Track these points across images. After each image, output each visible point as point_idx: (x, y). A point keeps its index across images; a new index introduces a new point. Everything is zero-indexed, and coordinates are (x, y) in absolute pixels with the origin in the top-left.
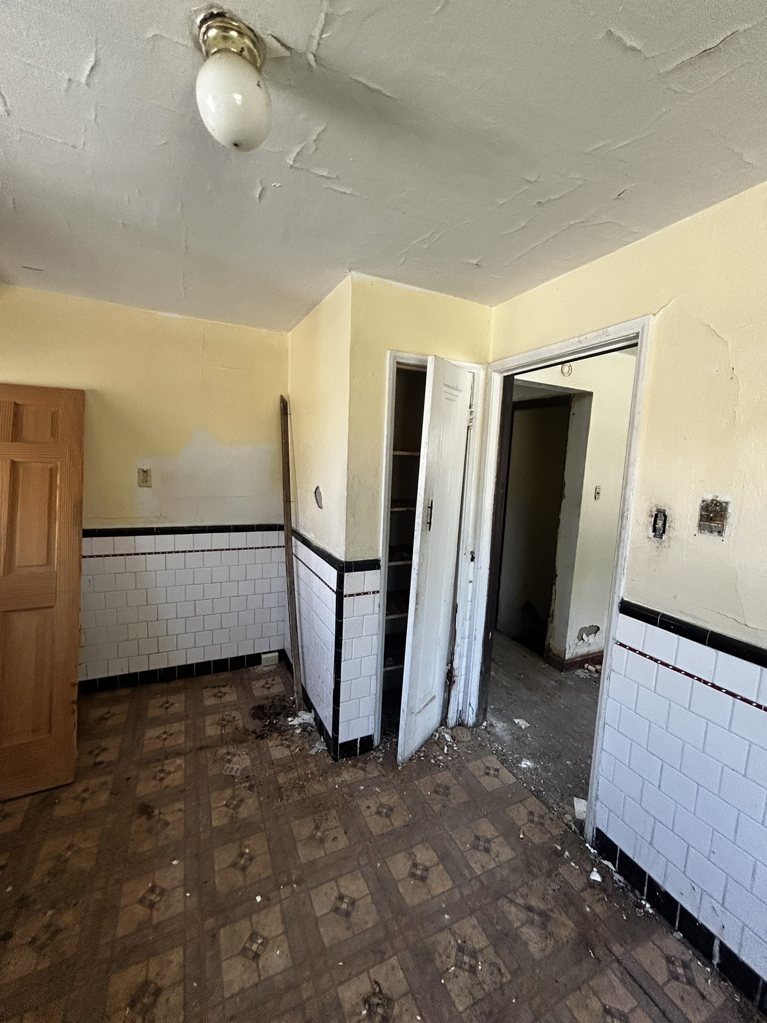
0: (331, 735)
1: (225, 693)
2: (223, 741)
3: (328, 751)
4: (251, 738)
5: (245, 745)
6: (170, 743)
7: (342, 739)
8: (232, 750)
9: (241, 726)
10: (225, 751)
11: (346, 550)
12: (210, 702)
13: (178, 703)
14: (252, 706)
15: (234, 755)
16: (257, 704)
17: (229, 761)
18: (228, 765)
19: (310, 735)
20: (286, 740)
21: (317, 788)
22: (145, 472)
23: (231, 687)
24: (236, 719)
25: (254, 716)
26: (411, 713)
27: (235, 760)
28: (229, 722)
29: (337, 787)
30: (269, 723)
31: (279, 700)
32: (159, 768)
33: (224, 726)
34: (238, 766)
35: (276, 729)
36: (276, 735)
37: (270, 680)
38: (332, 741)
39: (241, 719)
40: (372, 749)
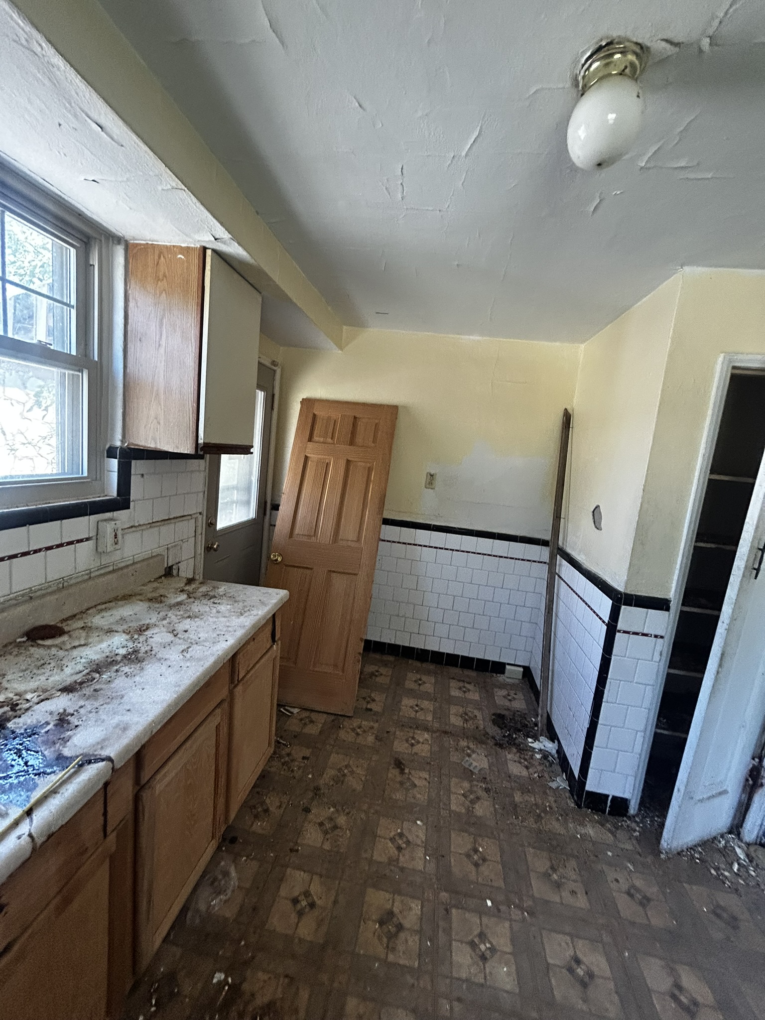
0: (577, 776)
1: (469, 690)
2: (465, 734)
3: (571, 792)
4: (491, 742)
5: (484, 746)
6: (421, 716)
7: (589, 787)
8: (472, 746)
9: (482, 727)
10: (465, 744)
11: (628, 580)
12: (455, 693)
13: (429, 684)
14: (493, 712)
15: (474, 752)
16: (499, 712)
17: (469, 756)
18: (467, 758)
19: (551, 765)
20: (525, 760)
21: (556, 826)
22: (432, 476)
23: (475, 686)
24: (478, 718)
25: (494, 722)
26: (688, 796)
27: (474, 756)
28: (471, 718)
29: (579, 836)
30: (509, 735)
31: (521, 716)
32: (411, 735)
33: (466, 720)
34: (477, 764)
35: (515, 744)
36: (514, 750)
37: (512, 693)
38: (577, 785)
39: (482, 720)
40: (626, 816)
